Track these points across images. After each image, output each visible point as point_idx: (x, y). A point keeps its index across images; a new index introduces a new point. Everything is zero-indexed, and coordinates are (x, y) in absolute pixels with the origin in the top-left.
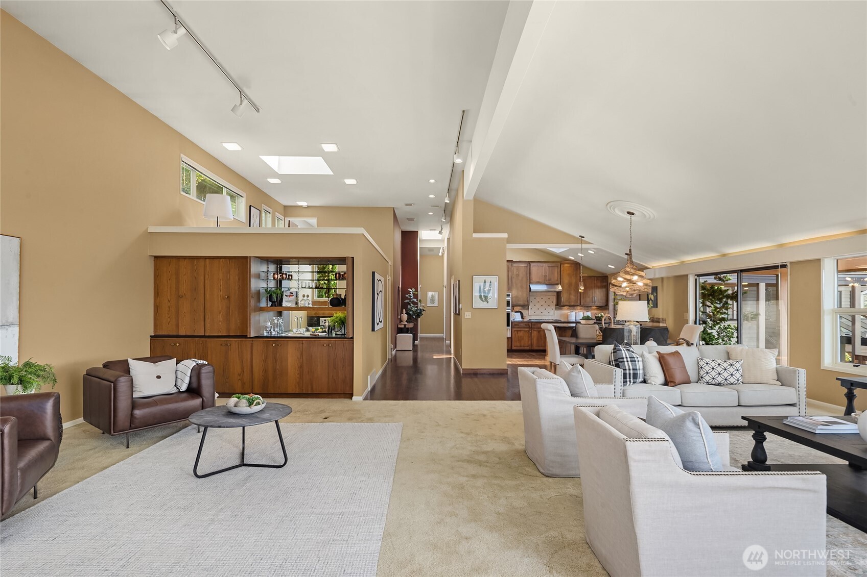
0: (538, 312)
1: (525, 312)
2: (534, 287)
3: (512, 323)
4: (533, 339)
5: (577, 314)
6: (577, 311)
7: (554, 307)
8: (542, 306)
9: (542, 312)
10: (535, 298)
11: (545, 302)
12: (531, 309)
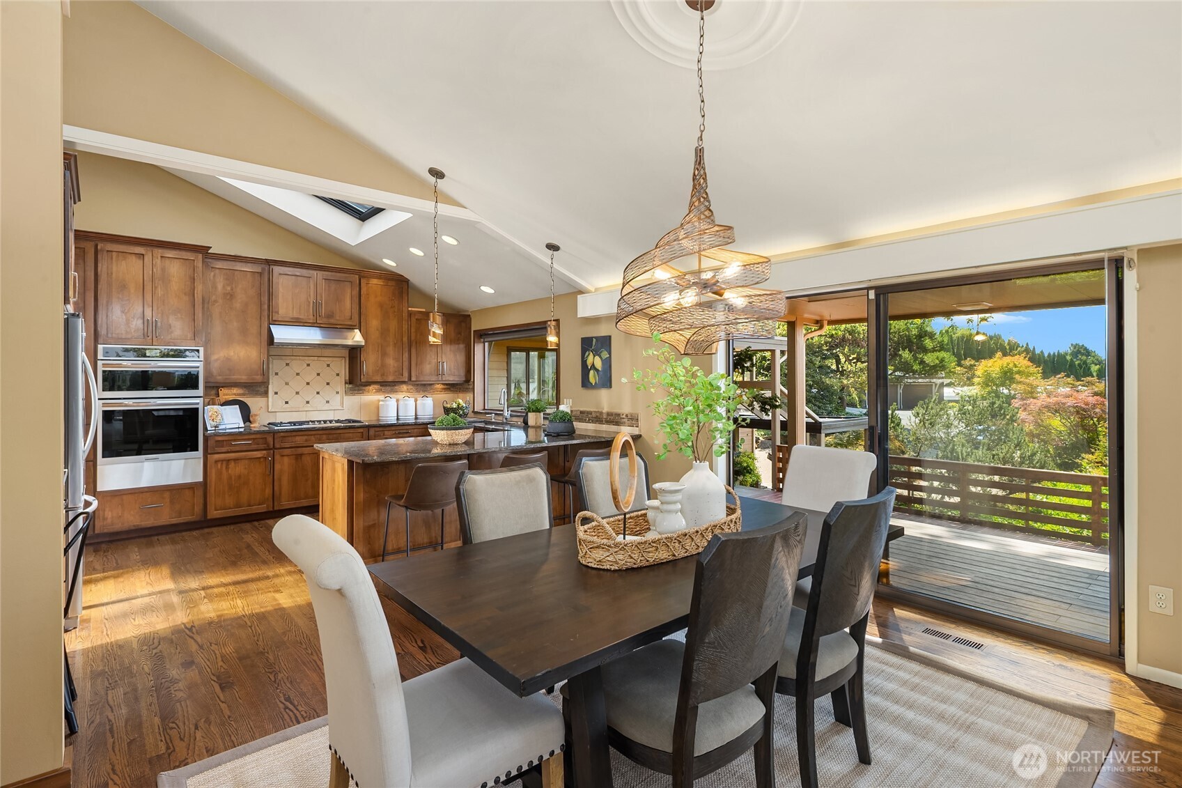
0: (296, 402)
1: (254, 403)
2: (282, 334)
3: (206, 439)
4: (280, 480)
5: (401, 403)
6: (400, 396)
7: (341, 388)
8: (308, 384)
9: (308, 402)
10: (287, 364)
11: (318, 374)
12: (276, 393)
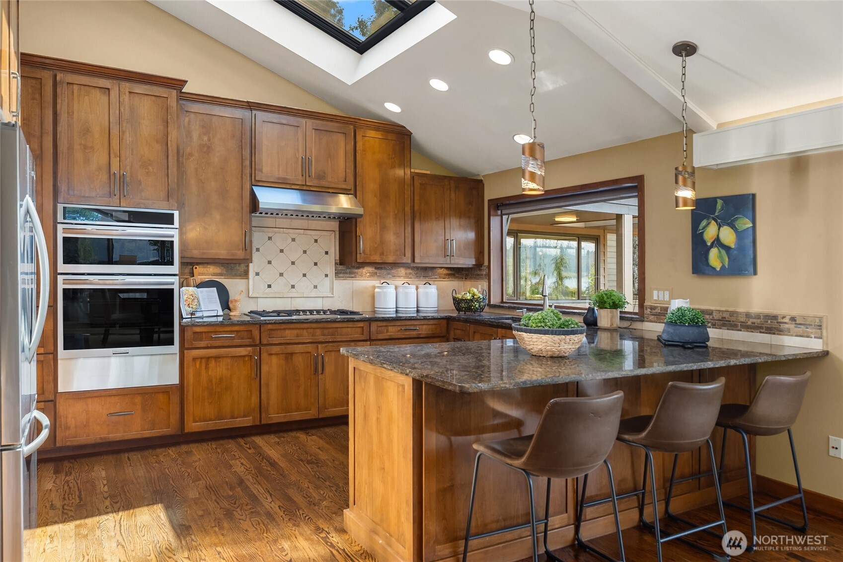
0: (279, 286)
1: (234, 285)
2: (268, 198)
3: (182, 329)
4: (267, 385)
5: (400, 290)
6: (399, 282)
7: (331, 269)
8: (293, 263)
9: (293, 287)
10: (270, 238)
11: (305, 252)
12: (257, 274)
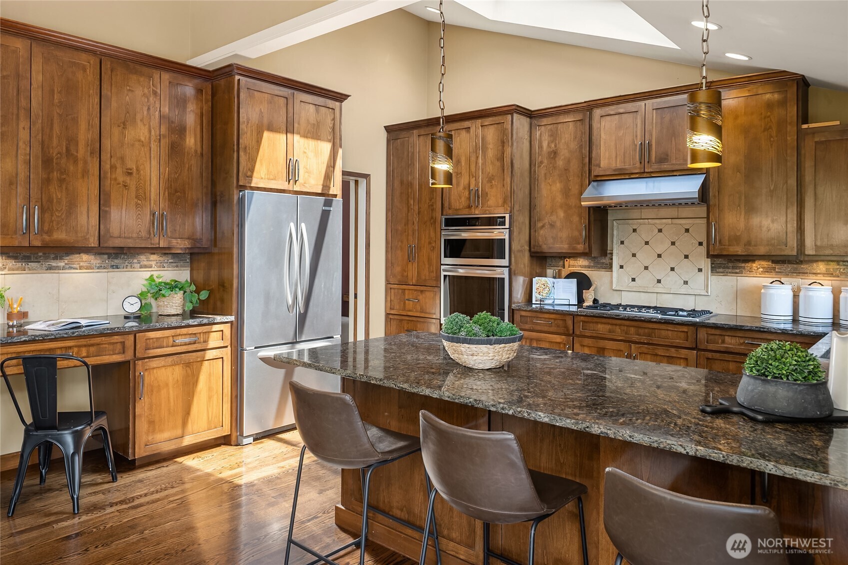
3: (512, 311)
5: (804, 293)
7: (706, 263)
8: (659, 256)
9: (659, 281)
10: (635, 230)
11: (673, 243)
12: (622, 267)
